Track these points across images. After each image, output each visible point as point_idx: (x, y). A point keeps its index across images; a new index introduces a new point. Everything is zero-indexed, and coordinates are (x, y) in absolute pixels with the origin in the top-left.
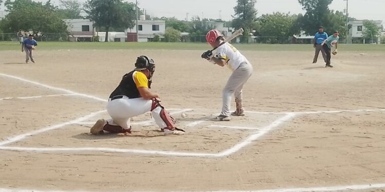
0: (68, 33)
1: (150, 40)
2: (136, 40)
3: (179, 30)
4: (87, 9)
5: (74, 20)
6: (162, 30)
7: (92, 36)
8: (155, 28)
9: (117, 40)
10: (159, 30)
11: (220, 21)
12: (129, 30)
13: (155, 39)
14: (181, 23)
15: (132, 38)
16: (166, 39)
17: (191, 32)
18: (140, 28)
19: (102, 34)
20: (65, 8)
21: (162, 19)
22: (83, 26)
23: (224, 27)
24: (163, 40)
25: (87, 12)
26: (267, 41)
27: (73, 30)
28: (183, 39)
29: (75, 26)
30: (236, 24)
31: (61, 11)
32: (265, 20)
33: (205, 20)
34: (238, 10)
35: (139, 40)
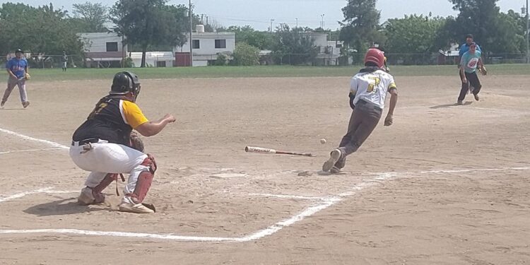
0: (85, 55)
1: (211, 63)
2: (189, 64)
3: (256, 46)
4: (115, 17)
5: (99, 35)
6: (231, 47)
7: (121, 59)
8: (219, 44)
9: (161, 64)
10: (225, 47)
11: (319, 31)
12: (179, 49)
13: (218, 62)
14: (260, 35)
15: (183, 60)
16: (236, 61)
17: (275, 49)
18: (196, 44)
19: (137, 56)
20: (81, 16)
21: (230, 29)
22: (107, 43)
23: (328, 40)
24: (231, 63)
25: (115, 21)
27: (92, 50)
28: (263, 60)
29: (96, 43)
30: (345, 35)
31: (74, 21)
33: (296, 30)
34: (349, 12)
35: (195, 64)
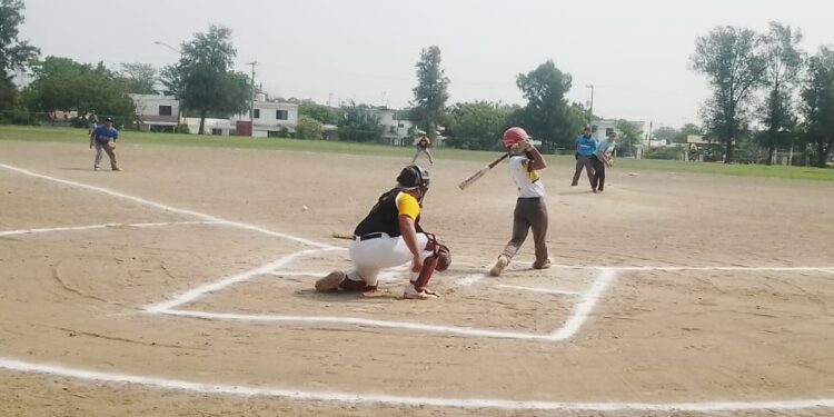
0: (137, 118)
1: (272, 134)
2: (250, 134)
3: (319, 120)
4: (166, 80)
5: (148, 97)
6: (293, 119)
7: (176, 124)
8: (280, 115)
9: (216, 132)
10: (286, 118)
11: (384, 109)
12: (237, 117)
13: (282, 133)
14: (323, 110)
15: (243, 130)
16: (300, 134)
17: (340, 124)
18: (257, 114)
19: (193, 123)
20: (128, 75)
21: (290, 101)
22: (161, 107)
23: (394, 119)
24: (293, 135)
25: (166, 84)
26: (464, 146)
27: (146, 113)
28: (326, 135)
29: (148, 106)
30: (414, 116)
31: (121, 81)
32: (461, 111)
33: (363, 106)
34: (420, 92)
35: (254, 134)
